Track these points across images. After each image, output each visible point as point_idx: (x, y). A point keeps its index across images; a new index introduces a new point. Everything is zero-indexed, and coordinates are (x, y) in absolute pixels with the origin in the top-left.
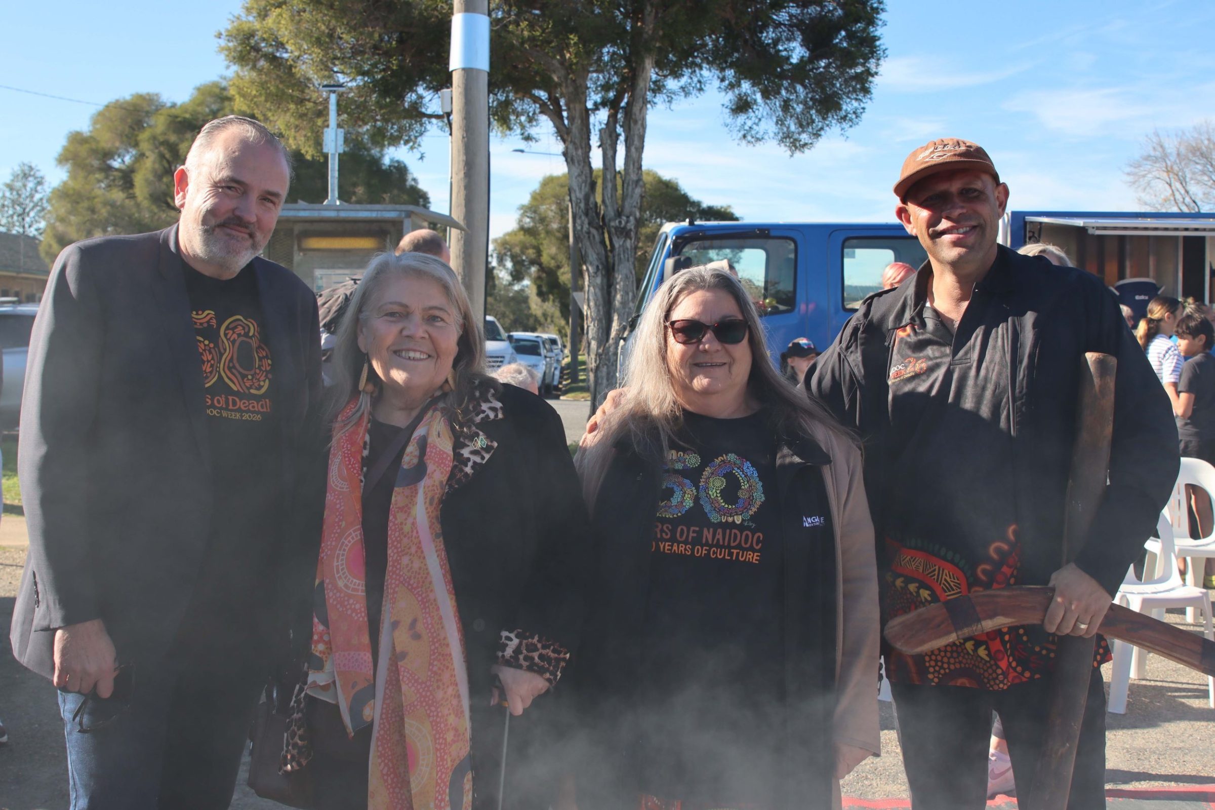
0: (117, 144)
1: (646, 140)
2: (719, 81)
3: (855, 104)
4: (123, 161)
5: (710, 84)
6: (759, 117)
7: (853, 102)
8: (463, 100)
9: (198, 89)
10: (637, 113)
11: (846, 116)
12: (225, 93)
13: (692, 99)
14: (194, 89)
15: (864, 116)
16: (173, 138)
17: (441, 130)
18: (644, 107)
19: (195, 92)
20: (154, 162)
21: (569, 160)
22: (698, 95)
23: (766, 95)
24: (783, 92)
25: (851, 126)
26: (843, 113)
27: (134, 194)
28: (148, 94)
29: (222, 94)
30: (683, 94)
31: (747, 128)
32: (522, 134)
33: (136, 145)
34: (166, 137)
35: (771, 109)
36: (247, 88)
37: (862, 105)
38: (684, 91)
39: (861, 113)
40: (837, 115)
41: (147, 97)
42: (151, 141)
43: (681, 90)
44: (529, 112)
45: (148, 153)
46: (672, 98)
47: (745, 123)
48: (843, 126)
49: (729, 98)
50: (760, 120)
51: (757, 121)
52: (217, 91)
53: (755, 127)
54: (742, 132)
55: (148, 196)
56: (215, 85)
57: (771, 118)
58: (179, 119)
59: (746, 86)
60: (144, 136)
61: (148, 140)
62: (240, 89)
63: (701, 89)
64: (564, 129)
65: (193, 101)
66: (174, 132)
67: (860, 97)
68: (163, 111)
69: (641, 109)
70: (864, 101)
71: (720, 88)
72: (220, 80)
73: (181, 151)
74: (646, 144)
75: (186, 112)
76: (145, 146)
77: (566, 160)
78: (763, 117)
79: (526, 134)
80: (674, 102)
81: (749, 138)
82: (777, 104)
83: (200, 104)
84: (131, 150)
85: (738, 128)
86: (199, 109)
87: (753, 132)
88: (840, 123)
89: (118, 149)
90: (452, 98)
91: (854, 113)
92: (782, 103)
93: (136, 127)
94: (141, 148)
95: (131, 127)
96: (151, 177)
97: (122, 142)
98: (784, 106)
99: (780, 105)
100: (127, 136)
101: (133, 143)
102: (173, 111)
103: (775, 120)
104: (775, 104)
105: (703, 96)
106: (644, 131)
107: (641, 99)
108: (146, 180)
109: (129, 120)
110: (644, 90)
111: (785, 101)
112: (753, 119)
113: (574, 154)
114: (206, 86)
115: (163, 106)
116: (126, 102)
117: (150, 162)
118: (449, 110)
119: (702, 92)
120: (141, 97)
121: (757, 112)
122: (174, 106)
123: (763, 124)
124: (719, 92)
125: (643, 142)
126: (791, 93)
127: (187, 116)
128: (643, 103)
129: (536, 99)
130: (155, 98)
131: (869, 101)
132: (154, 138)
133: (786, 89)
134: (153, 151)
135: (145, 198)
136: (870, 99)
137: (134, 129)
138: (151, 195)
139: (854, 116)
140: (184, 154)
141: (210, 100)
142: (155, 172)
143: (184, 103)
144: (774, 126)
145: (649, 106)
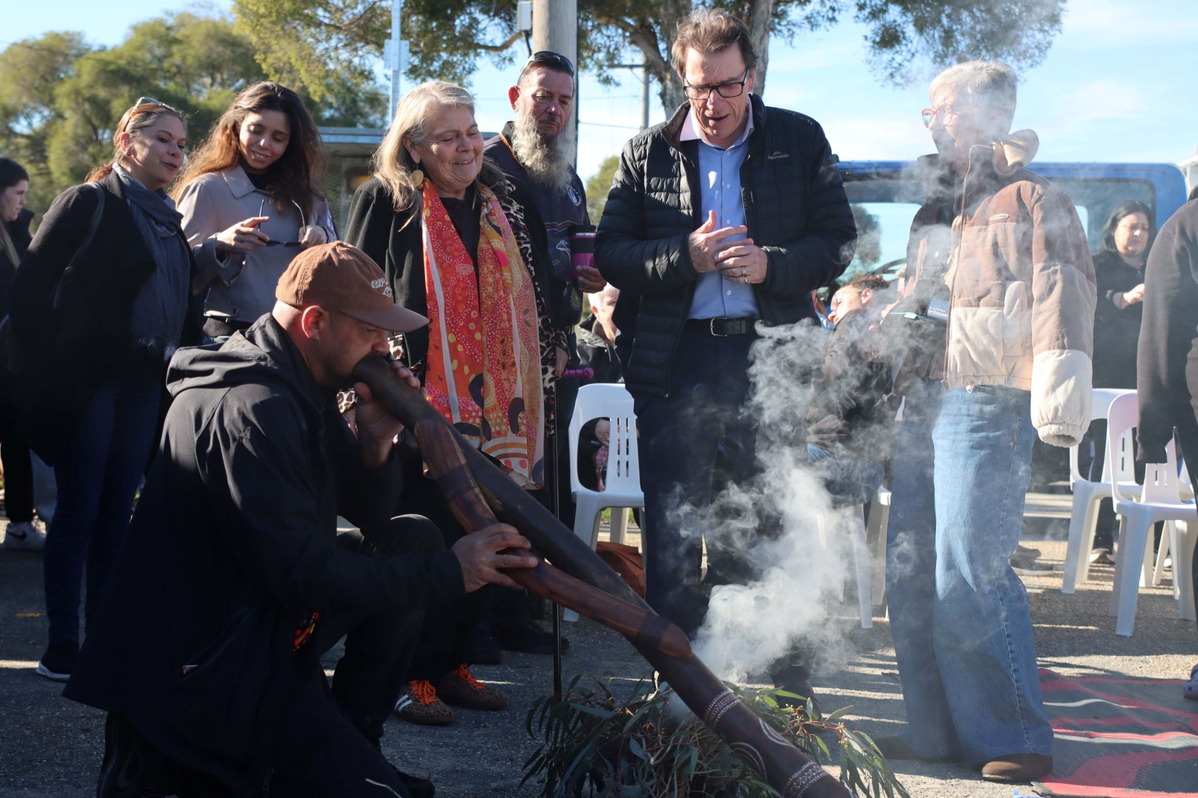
0: (25, 100)
1: (767, 78)
2: (856, 8)
3: (1039, 36)
4: (30, 124)
5: (847, 11)
6: (913, 51)
7: (1037, 33)
8: (547, 15)
9: (135, 28)
10: (757, 43)
11: (1025, 52)
12: (173, 34)
13: (820, 32)
14: (129, 28)
15: (1049, 52)
16: (102, 93)
17: (497, 66)
18: (766, 36)
19: (130, 32)
20: (76, 126)
21: (668, 103)
22: (829, 27)
23: (921, 26)
24: (945, 21)
25: (1032, 66)
26: (1022, 48)
27: (47, 168)
28: (67, 33)
29: (168, 35)
30: (808, 26)
31: (895, 65)
32: (599, 75)
33: (50, 101)
34: (93, 91)
35: (928, 42)
36: (253, 5)
37: (1048, 38)
38: (810, 22)
39: (1046, 48)
40: (1014, 51)
41: (66, 37)
42: (73, 97)
43: (806, 21)
44: (610, 47)
45: (68, 114)
46: (793, 33)
47: (893, 59)
48: (1021, 65)
49: (870, 28)
50: (913, 55)
51: (909, 56)
52: (163, 30)
53: (906, 63)
54: (889, 71)
55: (68, 171)
56: (159, 22)
57: (928, 53)
58: (112, 67)
59: (894, 13)
60: (62, 90)
61: (69, 96)
62: (242, 6)
63: (833, 19)
64: (662, 64)
65: (128, 43)
66: (105, 85)
67: (1046, 28)
68: (89, 55)
69: (762, 38)
70: (1051, 32)
71: (857, 17)
72: (164, 17)
73: (114, 111)
74: (767, 83)
75: (121, 58)
76: (63, 103)
77: (664, 103)
78: (917, 51)
79: (605, 75)
80: (796, 37)
81: (898, 79)
82: (936, 36)
83: (139, 48)
84: (42, 109)
85: (884, 65)
86: (139, 54)
87: (903, 71)
88: (1019, 60)
89: (25, 106)
90: (532, 13)
91: (1037, 47)
92: (943, 35)
93: (49, 77)
94: (57, 106)
95: (43, 78)
96: (72, 146)
97: (32, 97)
98: (945, 38)
99: (940, 37)
100: (37, 89)
101: (46, 99)
102: (103, 56)
103: (932, 55)
104: (933, 36)
105: (835, 28)
106: (765, 67)
107: (762, 26)
108: (65, 150)
109: (42, 68)
110: (766, 14)
111: (946, 32)
112: (905, 53)
113: (674, 95)
114: (145, 24)
115: (88, 50)
116: (37, 43)
117: (71, 124)
118: (528, 28)
119: (833, 23)
120: (57, 36)
121: (909, 45)
122: (103, 49)
123: (917, 62)
124: (856, 22)
125: (764, 80)
126: (955, 23)
127: (123, 62)
128: (765, 30)
129: (625, 27)
130: (77, 38)
131: (1058, 34)
132: (77, 92)
133: (948, 16)
134: (73, 110)
135: (64, 174)
136: (1060, 31)
137: (46, 80)
138: (72, 170)
139: (1036, 52)
140: (118, 115)
141: (154, 42)
142: (76, 139)
143: (116, 46)
144: (931, 64)
145: (771, 33)
